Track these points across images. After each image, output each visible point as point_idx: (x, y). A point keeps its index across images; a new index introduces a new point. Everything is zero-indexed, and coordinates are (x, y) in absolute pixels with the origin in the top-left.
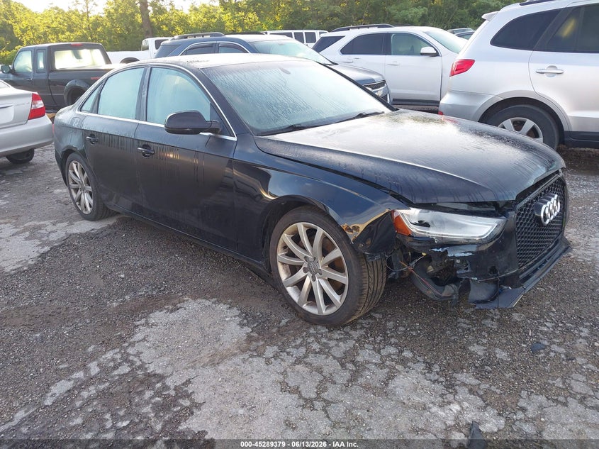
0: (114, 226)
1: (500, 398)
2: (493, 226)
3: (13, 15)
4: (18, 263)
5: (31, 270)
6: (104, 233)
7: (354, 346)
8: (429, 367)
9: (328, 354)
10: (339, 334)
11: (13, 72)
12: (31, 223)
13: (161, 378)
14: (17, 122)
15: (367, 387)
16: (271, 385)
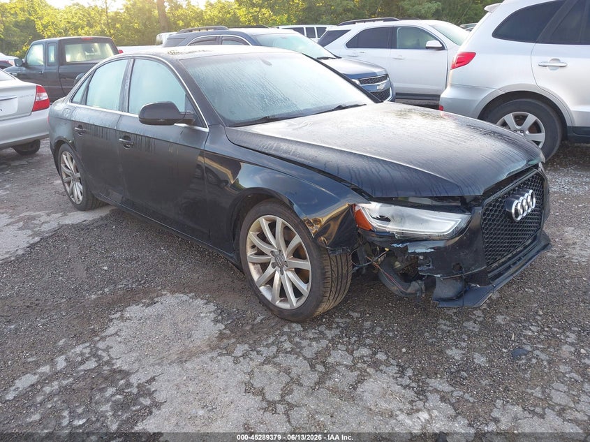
0: (106, 217)
1: (473, 407)
2: (457, 222)
3: (35, 11)
4: (7, 253)
5: (18, 260)
6: (95, 225)
7: (327, 346)
8: (402, 371)
9: (298, 354)
10: (313, 333)
11: (26, 65)
12: (26, 214)
13: (126, 374)
14: (21, 114)
15: (334, 391)
16: (236, 386)
